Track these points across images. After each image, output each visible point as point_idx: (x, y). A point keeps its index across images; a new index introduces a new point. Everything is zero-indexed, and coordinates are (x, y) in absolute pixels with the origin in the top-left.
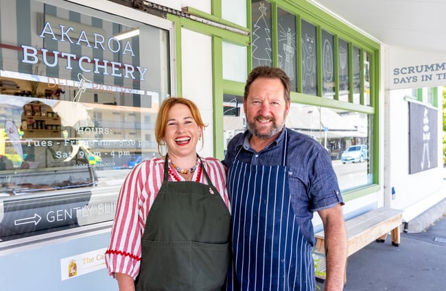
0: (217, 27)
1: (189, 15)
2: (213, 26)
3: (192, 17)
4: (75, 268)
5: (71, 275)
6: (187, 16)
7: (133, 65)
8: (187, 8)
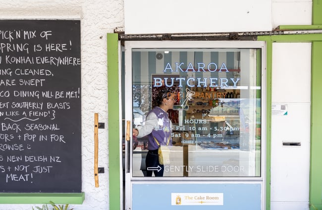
0: (315, 33)
1: (283, 31)
2: (309, 33)
3: (285, 32)
4: (180, 200)
5: (177, 203)
6: (280, 33)
7: (227, 78)
8: (279, 26)
